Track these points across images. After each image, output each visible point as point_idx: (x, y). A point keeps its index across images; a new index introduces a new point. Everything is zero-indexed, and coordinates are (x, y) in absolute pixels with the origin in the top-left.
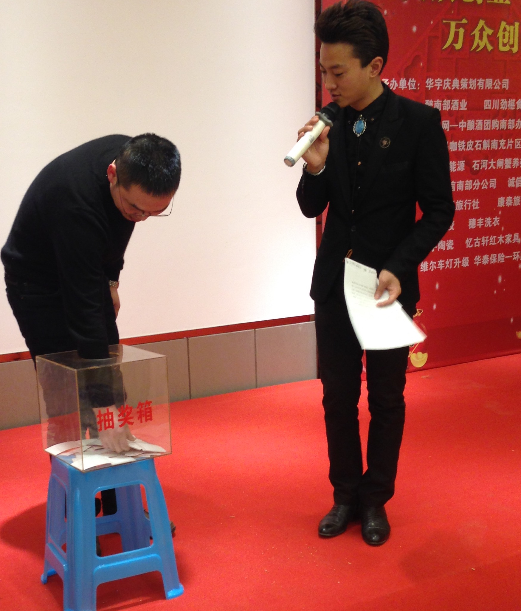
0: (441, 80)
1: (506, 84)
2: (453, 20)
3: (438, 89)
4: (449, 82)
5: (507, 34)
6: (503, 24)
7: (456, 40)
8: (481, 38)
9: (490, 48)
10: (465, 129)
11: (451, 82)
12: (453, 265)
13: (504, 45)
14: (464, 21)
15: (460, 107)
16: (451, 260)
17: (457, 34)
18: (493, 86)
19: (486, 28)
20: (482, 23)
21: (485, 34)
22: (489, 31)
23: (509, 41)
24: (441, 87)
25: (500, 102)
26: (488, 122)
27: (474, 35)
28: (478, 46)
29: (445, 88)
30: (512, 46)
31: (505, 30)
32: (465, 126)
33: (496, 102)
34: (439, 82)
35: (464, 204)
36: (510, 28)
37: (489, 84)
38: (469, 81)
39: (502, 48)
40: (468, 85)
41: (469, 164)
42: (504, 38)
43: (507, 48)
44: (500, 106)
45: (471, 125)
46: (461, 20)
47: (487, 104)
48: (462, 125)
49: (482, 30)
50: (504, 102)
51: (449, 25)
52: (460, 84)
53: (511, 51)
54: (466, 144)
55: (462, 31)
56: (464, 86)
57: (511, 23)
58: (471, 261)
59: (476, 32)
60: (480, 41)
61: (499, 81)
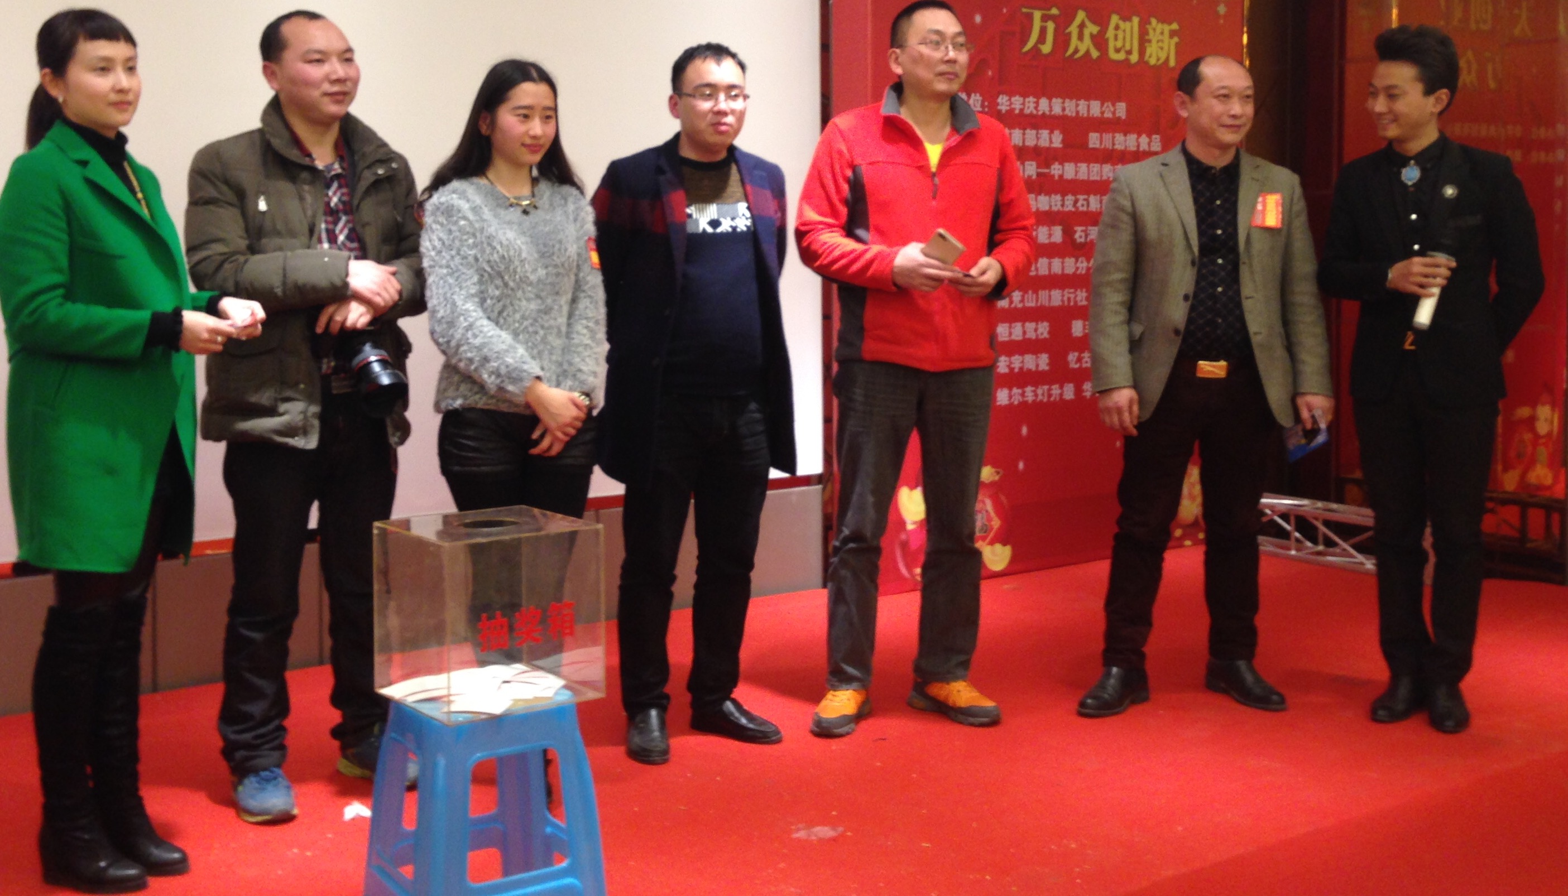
0: (1021, 99)
1: (1121, 110)
2: (1039, 9)
3: (1017, 112)
4: (1034, 102)
5: (1120, 36)
6: (1115, 19)
7: (1042, 39)
8: (1081, 37)
9: (1095, 54)
10: (1061, 176)
11: (1037, 103)
12: (1050, 396)
13: (1118, 51)
14: (1055, 11)
15: (1051, 142)
16: (1046, 387)
17: (1043, 31)
18: (1102, 113)
19: (1088, 23)
20: (1081, 16)
21: (1087, 33)
22: (1092, 29)
23: (1124, 46)
24: (1022, 110)
25: (1114, 138)
26: (1095, 167)
27: (1070, 34)
28: (1076, 51)
29: (1027, 111)
30: (1129, 52)
31: (1117, 28)
32: (1060, 172)
33: (1107, 137)
34: (1017, 102)
35: (1063, 296)
36: (1125, 26)
37: (1096, 108)
38: (1063, 103)
39: (1114, 56)
40: (1064, 109)
41: (1069, 233)
42: (1116, 38)
43: (1121, 56)
44: (1114, 144)
45: (1069, 171)
46: (1049, 9)
47: (1094, 140)
48: (1056, 169)
49: (1082, 26)
50: (1119, 137)
51: (1030, 17)
52: (1051, 107)
53: (1127, 60)
54: (1063, 200)
55: (1051, 26)
56: (1057, 110)
57: (1127, 18)
58: (1078, 391)
59: (1073, 29)
60: (1079, 43)
61: (1110, 105)
